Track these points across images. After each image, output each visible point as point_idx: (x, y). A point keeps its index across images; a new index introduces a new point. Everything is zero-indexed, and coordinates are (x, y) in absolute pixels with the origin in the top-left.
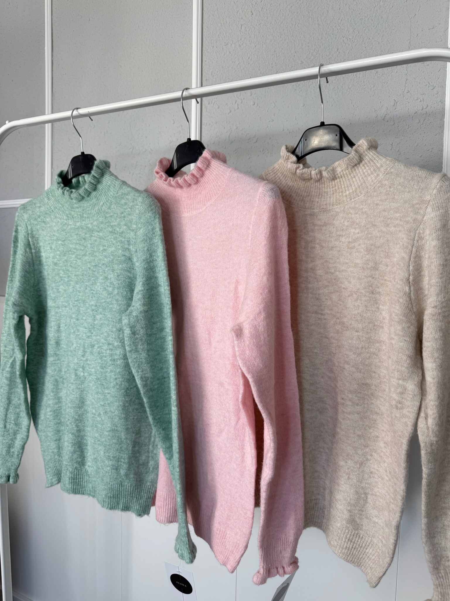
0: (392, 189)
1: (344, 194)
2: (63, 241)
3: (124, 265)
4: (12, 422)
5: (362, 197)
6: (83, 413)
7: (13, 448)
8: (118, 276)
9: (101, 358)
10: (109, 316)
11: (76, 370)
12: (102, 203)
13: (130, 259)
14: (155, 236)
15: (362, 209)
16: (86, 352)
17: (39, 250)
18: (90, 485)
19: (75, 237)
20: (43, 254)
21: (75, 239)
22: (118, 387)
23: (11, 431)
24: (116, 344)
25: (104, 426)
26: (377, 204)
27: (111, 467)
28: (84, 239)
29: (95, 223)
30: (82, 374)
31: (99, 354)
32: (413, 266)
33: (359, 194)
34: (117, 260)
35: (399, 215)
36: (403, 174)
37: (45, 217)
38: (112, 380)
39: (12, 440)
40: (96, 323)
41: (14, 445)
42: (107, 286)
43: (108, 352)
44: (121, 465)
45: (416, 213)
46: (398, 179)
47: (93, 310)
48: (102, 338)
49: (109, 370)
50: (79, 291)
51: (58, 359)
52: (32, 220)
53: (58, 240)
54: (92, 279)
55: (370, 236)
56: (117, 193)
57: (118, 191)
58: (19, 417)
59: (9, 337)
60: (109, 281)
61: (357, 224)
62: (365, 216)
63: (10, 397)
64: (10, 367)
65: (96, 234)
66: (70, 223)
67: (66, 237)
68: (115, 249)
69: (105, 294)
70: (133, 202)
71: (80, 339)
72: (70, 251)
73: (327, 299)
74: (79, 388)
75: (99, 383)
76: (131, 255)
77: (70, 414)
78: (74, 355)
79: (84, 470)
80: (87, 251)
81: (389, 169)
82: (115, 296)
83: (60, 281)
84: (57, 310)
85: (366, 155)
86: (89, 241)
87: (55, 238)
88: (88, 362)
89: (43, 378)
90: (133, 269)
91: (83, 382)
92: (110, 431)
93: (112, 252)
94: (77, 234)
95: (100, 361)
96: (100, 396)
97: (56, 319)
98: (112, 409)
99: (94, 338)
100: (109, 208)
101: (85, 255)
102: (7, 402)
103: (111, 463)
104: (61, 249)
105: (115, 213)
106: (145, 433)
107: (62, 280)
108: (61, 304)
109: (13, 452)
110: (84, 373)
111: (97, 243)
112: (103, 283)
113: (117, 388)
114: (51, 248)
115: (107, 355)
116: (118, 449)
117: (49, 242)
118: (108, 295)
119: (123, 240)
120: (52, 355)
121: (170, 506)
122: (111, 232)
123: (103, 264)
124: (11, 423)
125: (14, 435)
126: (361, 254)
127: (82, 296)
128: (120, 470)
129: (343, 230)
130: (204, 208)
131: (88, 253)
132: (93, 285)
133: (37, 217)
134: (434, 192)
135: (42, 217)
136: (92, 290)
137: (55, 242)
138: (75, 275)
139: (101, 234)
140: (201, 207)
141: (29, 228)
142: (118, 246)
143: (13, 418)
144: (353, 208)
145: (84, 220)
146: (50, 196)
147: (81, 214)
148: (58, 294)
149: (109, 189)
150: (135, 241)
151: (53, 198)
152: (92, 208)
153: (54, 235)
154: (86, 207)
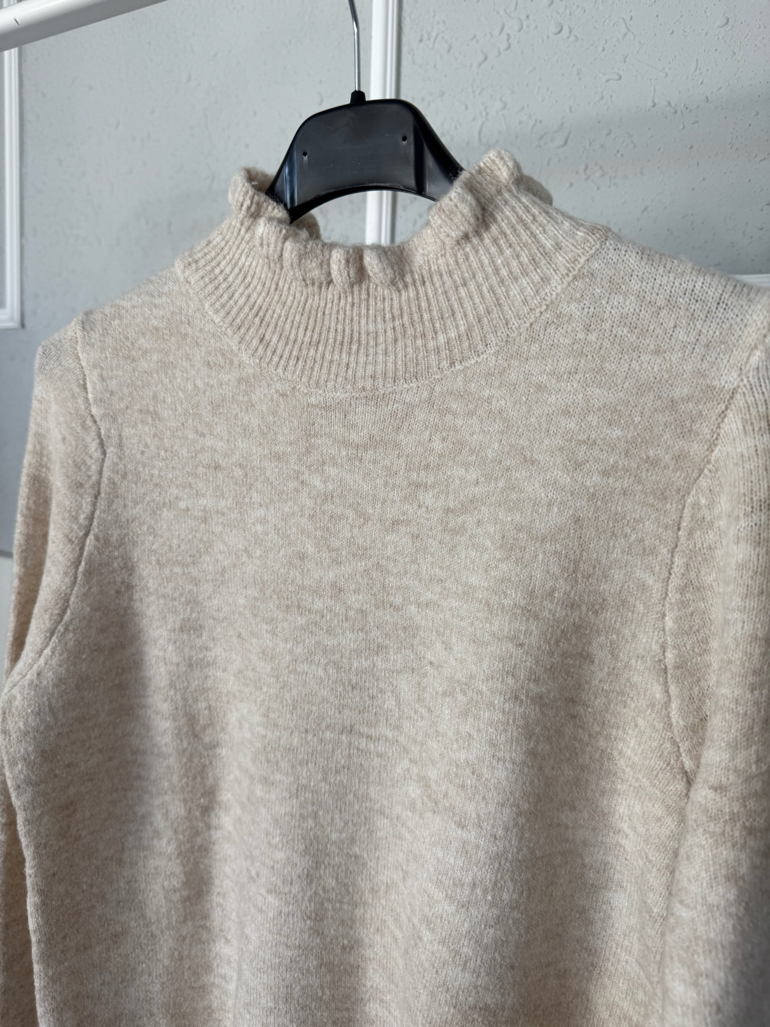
1: (431, 344)
5: (489, 359)
15: (489, 400)
33: (481, 347)
35: (618, 433)
36: (635, 285)
45: (685, 433)
46: (617, 299)
81: (582, 260)
85: (506, 202)
129: (427, 467)
144: (459, 396)
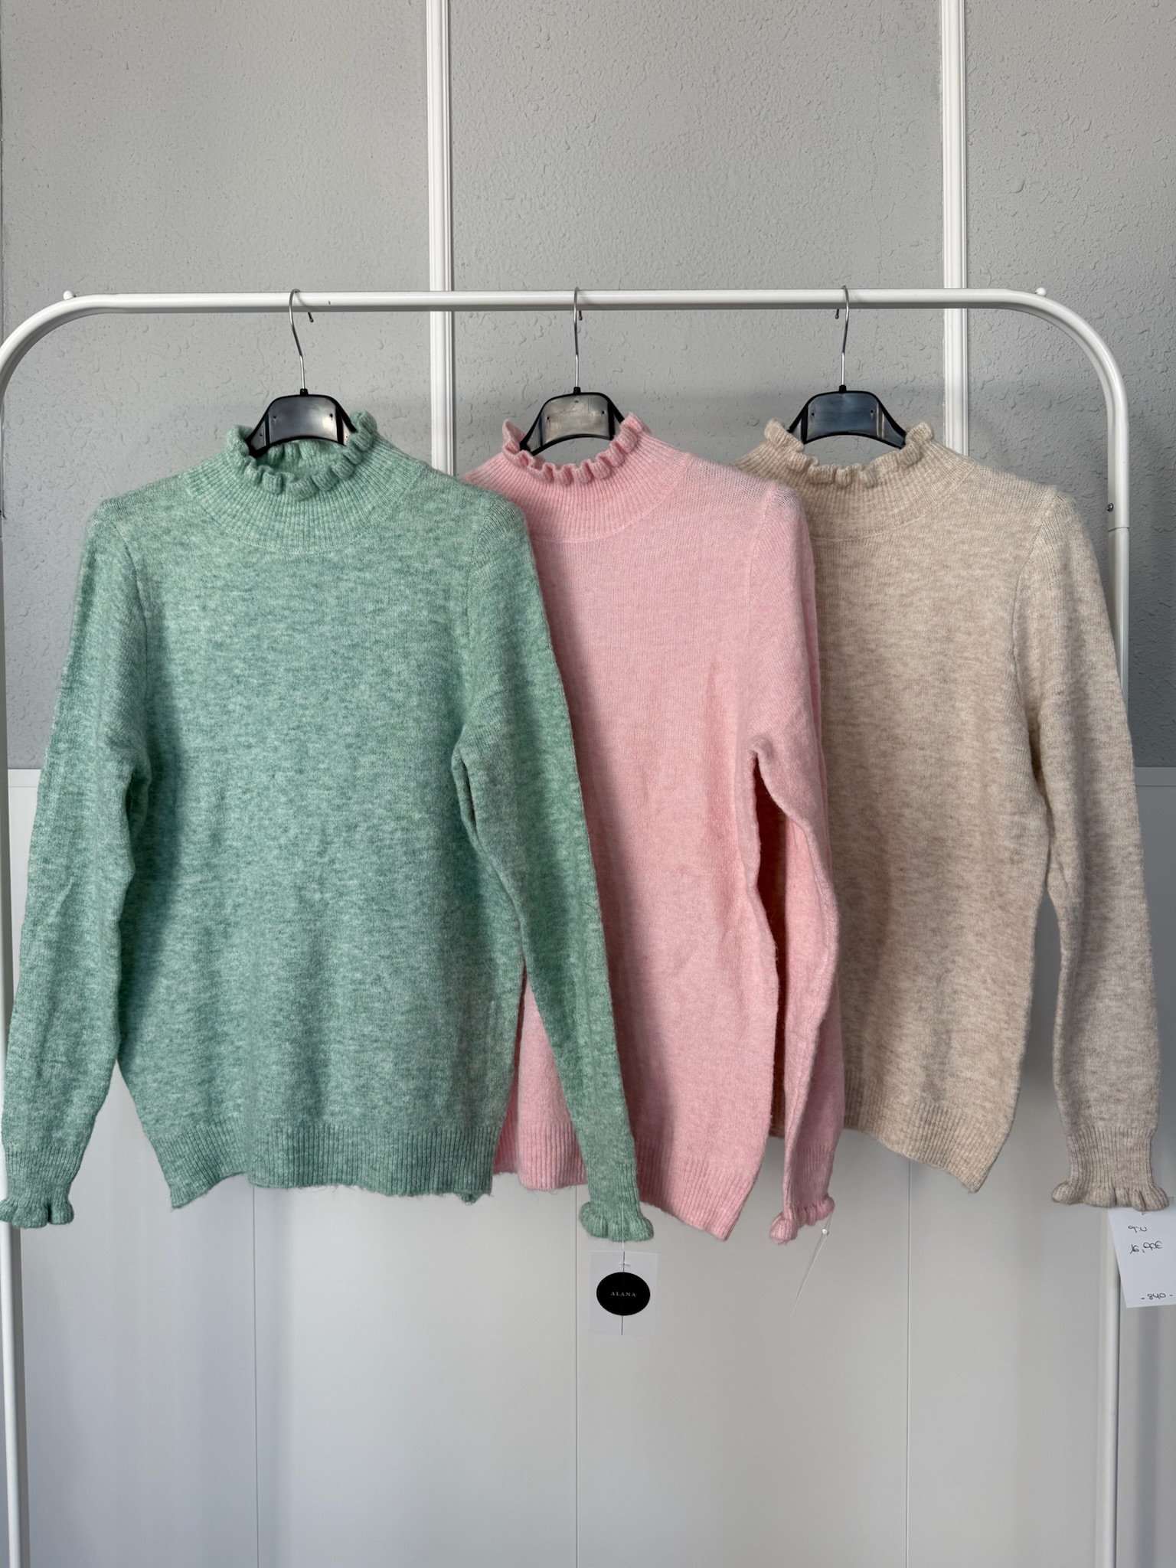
0: (974, 508)
1: (889, 513)
2: (246, 591)
3: (434, 643)
4: (59, 1058)
5: (922, 519)
6: (319, 989)
7: (59, 1127)
8: (419, 667)
9: (378, 851)
10: (394, 753)
11: (300, 889)
12: (370, 507)
13: (446, 630)
14: (522, 580)
15: (923, 539)
16: (328, 844)
17: (160, 612)
18: (340, 1159)
19: (287, 581)
20: (171, 624)
21: (286, 587)
22: (426, 910)
23: (55, 1083)
24: (417, 816)
25: (394, 1002)
26: (949, 532)
27: (415, 1093)
28: (316, 586)
29: (350, 551)
30: (318, 896)
31: (373, 843)
32: (1018, 632)
33: (917, 514)
34: (417, 632)
35: (987, 549)
36: (991, 484)
37: (185, 533)
38: (410, 897)
39: (57, 1107)
40: (359, 773)
41: (62, 1120)
42: (391, 690)
43: (398, 835)
44: (436, 1085)
45: (1018, 547)
46: (984, 491)
47: (349, 746)
48: (380, 806)
49: (401, 877)
50: (301, 705)
51: (215, 878)
52: (143, 540)
53: (227, 587)
54: (345, 676)
55: (938, 584)
56: (414, 487)
57: (416, 482)
58: (78, 1044)
59: (56, 836)
60: (395, 678)
61: (915, 564)
62: (929, 551)
63: (57, 992)
64: (58, 913)
65: (353, 575)
66: (269, 550)
67: (257, 583)
68: (410, 609)
69: (384, 707)
70: (463, 507)
71: (308, 816)
72: (270, 613)
73: (862, 698)
74: (310, 930)
75: (375, 908)
76: (451, 620)
77: (284, 995)
78: (293, 854)
79: (321, 1127)
80: (324, 614)
82: (412, 710)
83: (232, 687)
84: (217, 757)
85: (928, 448)
86: (333, 591)
87: (219, 583)
88: (337, 866)
89: (156, 933)
90: (452, 652)
91: (319, 915)
92: (409, 1011)
93: (401, 614)
94: (294, 575)
95: (374, 858)
96: (377, 936)
97: (214, 777)
98: (412, 962)
99: (356, 808)
100: (391, 518)
101: (320, 622)
102: (48, 1006)
103: (412, 1085)
104: (241, 607)
105: (409, 531)
106: (478, 1010)
107: (238, 682)
108: (233, 739)
109: (60, 1140)
110: (322, 893)
111: (355, 596)
112: (377, 684)
113: (424, 914)
114: (204, 608)
115: (395, 842)
116: (429, 1050)
117: (198, 593)
118: (394, 709)
119: (432, 588)
120: (199, 867)
121: (558, 1149)
122: (397, 571)
123: (377, 642)
124: (56, 1061)
125: (64, 1094)
126: (925, 616)
127: (312, 716)
128: (433, 1098)
129: (889, 574)
130: (623, 527)
131: (328, 619)
132: (347, 689)
133: (159, 532)
134: (1047, 514)
135: (174, 533)
136: (343, 701)
137: (219, 592)
138: (288, 670)
139: (368, 575)
140: (615, 524)
141: (136, 557)
142: (420, 601)
143: (62, 1049)
144: (905, 538)
145: (314, 543)
146: (202, 482)
147: (306, 529)
148: (225, 718)
149: (390, 478)
150: (465, 590)
151: (212, 489)
152: (338, 517)
153: (215, 576)
154: (320, 515)
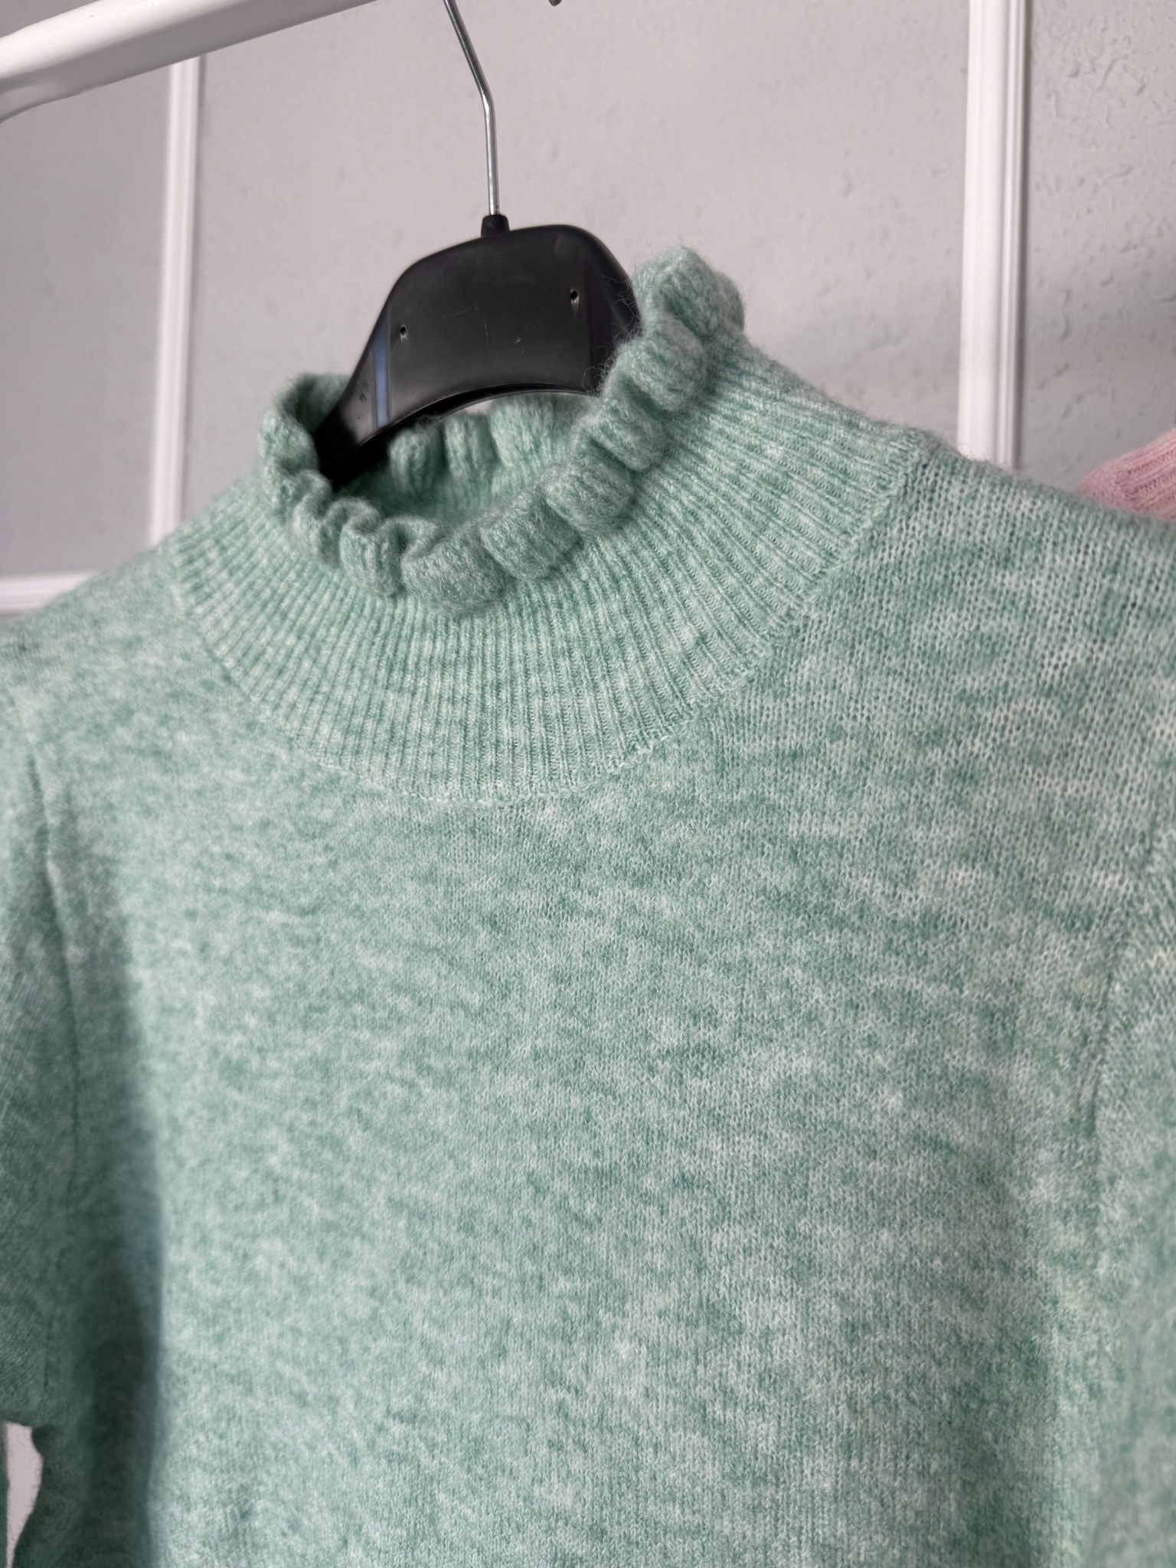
2: (303, 912)
17: (116, 942)
20: (140, 973)
21: (406, 913)
29: (608, 803)
37: (165, 720)
50: (425, 1342)
52: (69, 737)
53: (258, 894)
54: (566, 1285)
56: (873, 543)
57: (884, 522)
60: (747, 1352)
66: (368, 784)
67: (329, 888)
82: (809, 1507)
83: (261, 1205)
86: (544, 947)
87: (240, 880)
100: (768, 682)
104: (287, 965)
105: (838, 734)
107: (278, 1198)
111: (615, 980)
112: (676, 1353)
114: (204, 948)
117: (189, 903)
118: (735, 1479)
119: (931, 994)
135: (141, 718)
137: (236, 913)
138: (397, 1205)
139: (667, 906)
142: (872, 1042)
145: (496, 769)
146: (209, 563)
147: (473, 718)
148: (246, 1290)
149: (773, 513)
150: (1094, 1023)
151: (230, 586)
152: (575, 675)
153: (229, 857)
154: (518, 667)
